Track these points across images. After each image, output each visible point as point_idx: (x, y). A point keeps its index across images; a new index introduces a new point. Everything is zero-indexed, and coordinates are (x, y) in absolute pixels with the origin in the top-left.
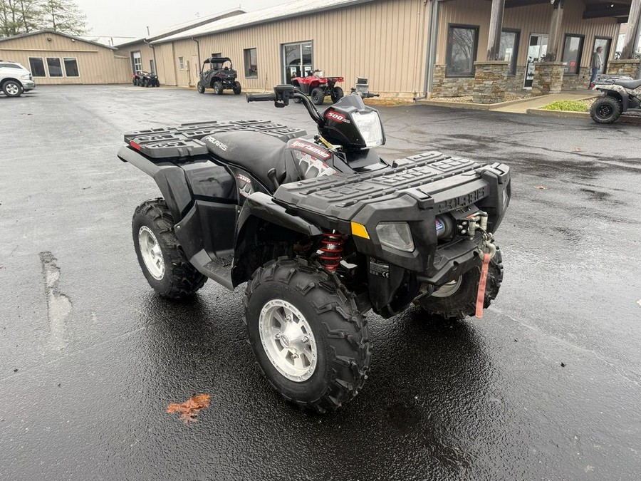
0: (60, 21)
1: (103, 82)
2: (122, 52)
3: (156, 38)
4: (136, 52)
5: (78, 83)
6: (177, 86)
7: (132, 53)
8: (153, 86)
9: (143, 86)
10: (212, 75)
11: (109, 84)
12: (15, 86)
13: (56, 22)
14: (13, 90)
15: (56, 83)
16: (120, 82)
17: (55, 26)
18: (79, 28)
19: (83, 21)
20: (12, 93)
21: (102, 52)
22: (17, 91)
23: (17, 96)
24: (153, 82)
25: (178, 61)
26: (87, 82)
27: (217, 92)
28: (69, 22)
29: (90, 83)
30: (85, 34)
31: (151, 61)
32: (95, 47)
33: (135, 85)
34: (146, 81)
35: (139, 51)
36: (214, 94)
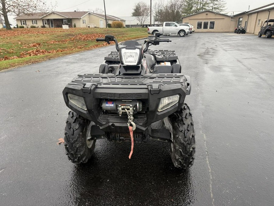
0: (216, 6)
1: (223, 31)
2: (235, 18)
3: (251, 11)
4: (241, 18)
5: (212, 31)
6: (254, 33)
7: (239, 18)
8: (243, 33)
9: (237, 33)
10: (267, 28)
11: (225, 32)
12: (183, 33)
13: (214, 7)
14: (182, 34)
15: (204, 31)
16: (230, 31)
17: (213, 9)
18: (222, 9)
19: (224, 5)
20: (182, 35)
21: (226, 18)
22: (183, 34)
23: (183, 36)
24: (243, 31)
25: (258, 21)
26: (216, 31)
27: (266, 37)
28: (219, 6)
29: (218, 31)
30: (224, 11)
31: (246, 22)
32: (224, 16)
33: (235, 33)
34: (239, 31)
35: (242, 17)
36: (265, 38)
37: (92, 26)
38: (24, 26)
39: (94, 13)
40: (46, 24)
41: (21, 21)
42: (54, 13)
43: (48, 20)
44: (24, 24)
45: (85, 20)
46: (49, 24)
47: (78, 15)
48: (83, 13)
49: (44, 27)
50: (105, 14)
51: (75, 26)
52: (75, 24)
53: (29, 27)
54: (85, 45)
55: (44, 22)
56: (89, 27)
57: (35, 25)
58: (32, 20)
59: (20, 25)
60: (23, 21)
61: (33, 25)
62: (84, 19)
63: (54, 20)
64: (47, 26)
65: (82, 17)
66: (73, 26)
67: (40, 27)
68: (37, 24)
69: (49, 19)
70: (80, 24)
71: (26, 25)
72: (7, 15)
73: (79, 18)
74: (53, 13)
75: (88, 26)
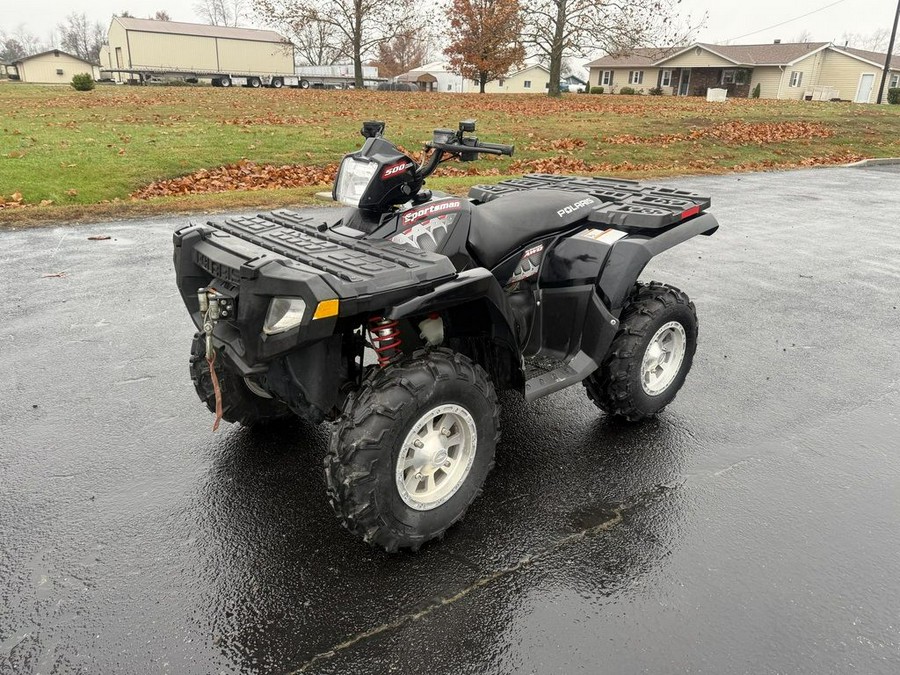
37: (822, 95)
38: (606, 87)
39: (844, 49)
40: (666, 83)
41: (601, 73)
42: (700, 49)
43: (677, 72)
44: (606, 82)
45: (801, 73)
46: (674, 83)
47: (779, 56)
48: (805, 47)
49: (657, 92)
50: (886, 52)
51: (757, 94)
52: (759, 86)
53: (618, 91)
54: (726, 157)
55: (663, 78)
56: (809, 98)
57: (635, 86)
58: (631, 70)
59: (594, 84)
60: (607, 74)
61: (629, 86)
62: (798, 69)
63: (696, 70)
64: (667, 89)
65: (790, 64)
66: (751, 92)
67: (646, 92)
68: (640, 82)
69: (679, 69)
70: (777, 89)
71: (611, 84)
72: (561, 54)
73: (780, 65)
74: (698, 49)
75: (808, 94)
